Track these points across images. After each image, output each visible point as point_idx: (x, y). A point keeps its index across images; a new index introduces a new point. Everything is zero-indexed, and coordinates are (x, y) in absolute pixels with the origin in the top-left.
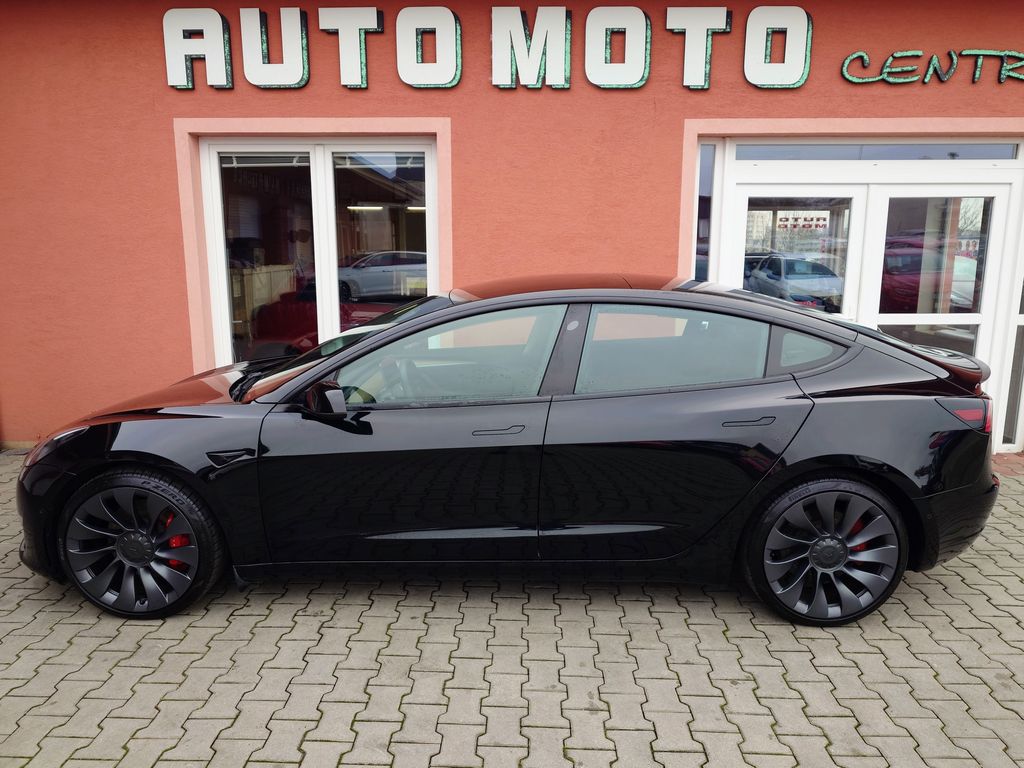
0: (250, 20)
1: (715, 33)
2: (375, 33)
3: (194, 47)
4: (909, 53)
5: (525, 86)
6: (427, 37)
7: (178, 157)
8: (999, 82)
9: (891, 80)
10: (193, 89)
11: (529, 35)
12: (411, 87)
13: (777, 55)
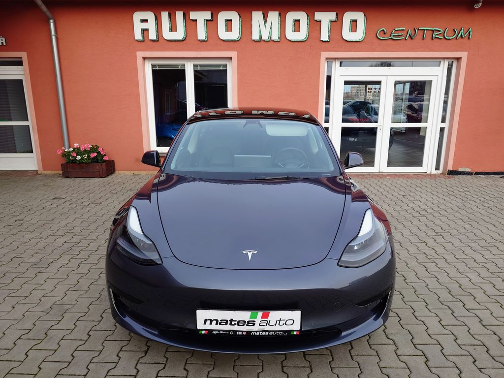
0: (165, 15)
1: (331, 21)
2: (210, 21)
3: (145, 26)
4: (400, 29)
5: (264, 40)
6: (229, 22)
7: (138, 66)
8: (432, 39)
9: (394, 38)
10: (144, 41)
11: (265, 22)
12: (223, 40)
13: (354, 29)
